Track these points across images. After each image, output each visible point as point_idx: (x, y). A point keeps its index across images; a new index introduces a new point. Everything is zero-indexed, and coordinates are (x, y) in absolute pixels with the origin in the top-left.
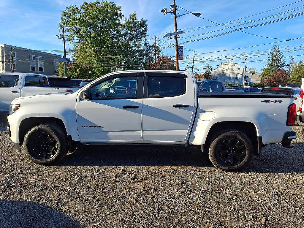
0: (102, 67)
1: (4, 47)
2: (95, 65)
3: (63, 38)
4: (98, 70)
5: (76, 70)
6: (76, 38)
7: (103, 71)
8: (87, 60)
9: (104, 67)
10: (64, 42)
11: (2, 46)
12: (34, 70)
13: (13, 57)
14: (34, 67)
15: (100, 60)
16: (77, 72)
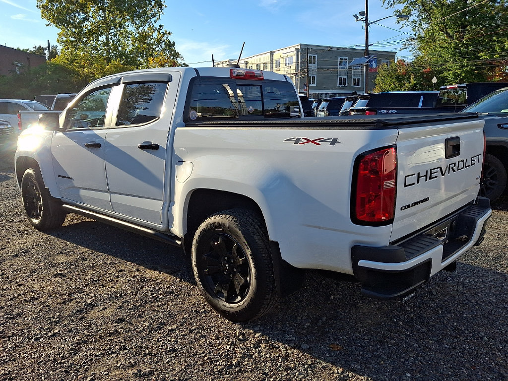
0: (464, 66)
1: (300, 48)
2: (448, 65)
3: (364, 19)
4: (454, 74)
5: (409, 77)
6: (415, 13)
7: (463, 75)
8: (432, 55)
9: (467, 66)
10: (367, 25)
11: (297, 47)
12: (344, 83)
13: (309, 65)
14: (344, 79)
15: (460, 52)
16: (410, 82)
